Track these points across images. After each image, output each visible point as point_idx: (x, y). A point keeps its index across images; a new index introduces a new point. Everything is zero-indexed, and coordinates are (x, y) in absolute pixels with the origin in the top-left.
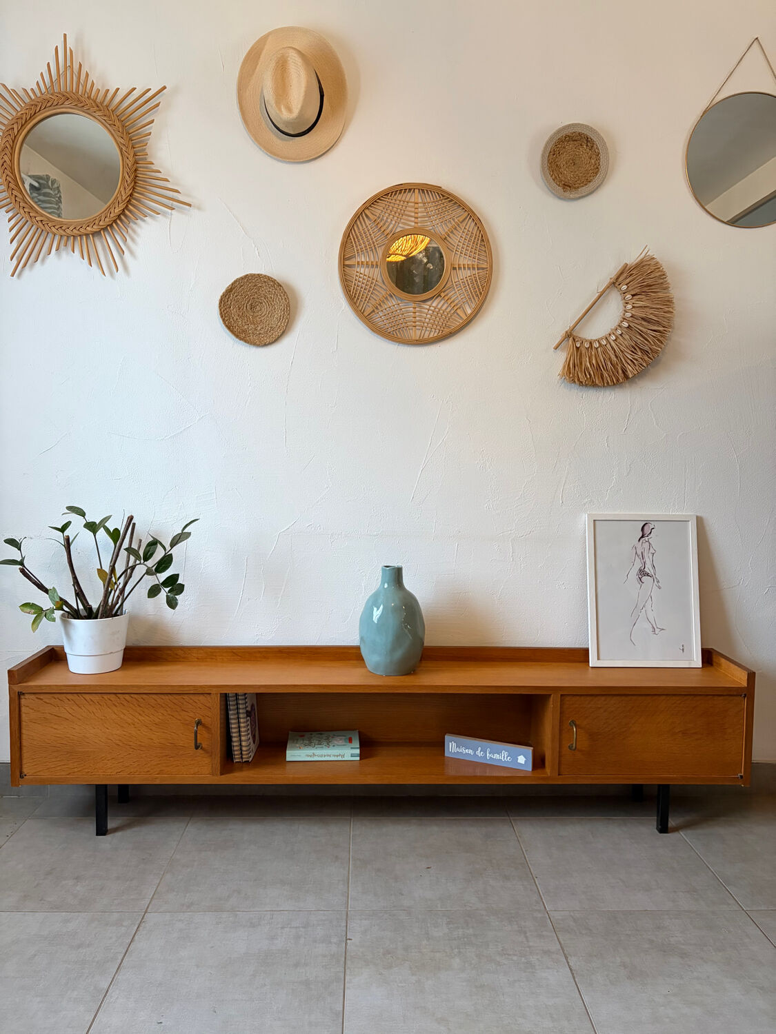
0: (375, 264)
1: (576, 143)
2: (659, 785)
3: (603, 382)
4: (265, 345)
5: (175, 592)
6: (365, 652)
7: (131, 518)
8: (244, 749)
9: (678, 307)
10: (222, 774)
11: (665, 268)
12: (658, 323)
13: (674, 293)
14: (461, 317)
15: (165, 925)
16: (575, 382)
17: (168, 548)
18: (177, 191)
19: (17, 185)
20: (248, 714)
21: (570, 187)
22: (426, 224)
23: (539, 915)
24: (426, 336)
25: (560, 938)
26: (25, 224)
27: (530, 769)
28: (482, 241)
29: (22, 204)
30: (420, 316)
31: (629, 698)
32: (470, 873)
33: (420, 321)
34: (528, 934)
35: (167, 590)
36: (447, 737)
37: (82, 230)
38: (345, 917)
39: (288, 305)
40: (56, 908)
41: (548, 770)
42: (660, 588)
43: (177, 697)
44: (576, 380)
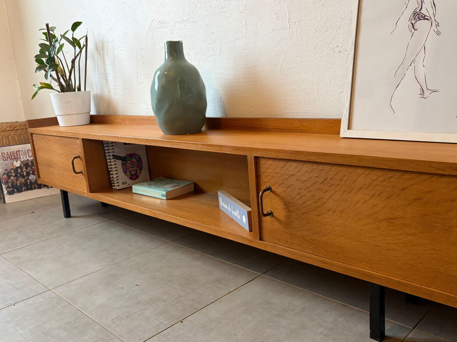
10: (91, 192)
27: (248, 229)
36: (219, 192)
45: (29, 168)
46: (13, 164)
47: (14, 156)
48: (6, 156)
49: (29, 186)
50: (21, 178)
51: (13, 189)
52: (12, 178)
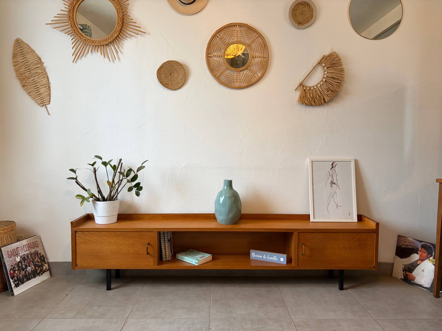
0: (220, 56)
1: (303, 5)
2: (340, 270)
3: (315, 104)
4: (176, 90)
5: (139, 190)
6: (217, 216)
7: (121, 160)
8: (167, 255)
9: (346, 73)
10: (158, 265)
11: (341, 56)
12: (338, 79)
13: (344, 67)
14: (256, 78)
15: (135, 323)
16: (303, 104)
17: (136, 172)
18: (140, 27)
19: (75, 26)
20: (169, 241)
21: (301, 24)
22: (241, 40)
23: (289, 320)
24: (242, 85)
25: (297, 329)
26: (78, 41)
27: (285, 263)
28: (265, 46)
29: (77, 33)
30: (239, 77)
31: (327, 233)
32: (261, 305)
33: (239, 79)
34: (284, 327)
35: (136, 189)
36: (251, 251)
37: (101, 43)
38: (209, 321)
39: (185, 73)
40: (91, 317)
41: (293, 264)
42: (339, 189)
43: (139, 233)
44: (304, 103)
45: (26, 261)
46: (15, 259)
47: (15, 253)
48: (10, 253)
49: (28, 277)
50: (22, 271)
51: (18, 282)
52: (16, 272)
